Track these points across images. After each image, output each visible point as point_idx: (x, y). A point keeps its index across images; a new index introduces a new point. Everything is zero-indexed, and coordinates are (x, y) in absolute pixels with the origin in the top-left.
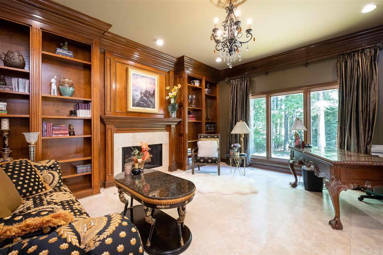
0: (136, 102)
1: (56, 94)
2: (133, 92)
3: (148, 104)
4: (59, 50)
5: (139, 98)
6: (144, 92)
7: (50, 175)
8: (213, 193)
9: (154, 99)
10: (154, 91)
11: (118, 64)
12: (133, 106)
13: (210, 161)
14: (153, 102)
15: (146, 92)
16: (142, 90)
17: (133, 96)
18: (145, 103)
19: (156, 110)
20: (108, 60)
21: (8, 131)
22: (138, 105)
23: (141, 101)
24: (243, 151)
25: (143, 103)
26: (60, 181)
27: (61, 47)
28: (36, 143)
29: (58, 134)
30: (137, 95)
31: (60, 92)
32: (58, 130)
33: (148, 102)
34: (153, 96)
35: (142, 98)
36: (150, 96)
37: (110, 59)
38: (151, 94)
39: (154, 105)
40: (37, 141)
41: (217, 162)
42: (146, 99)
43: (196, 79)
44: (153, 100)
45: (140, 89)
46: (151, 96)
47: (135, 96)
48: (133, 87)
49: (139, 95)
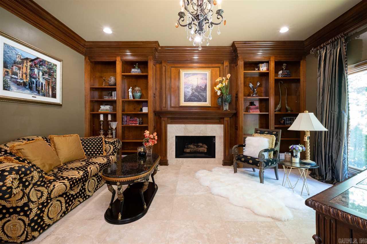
0: (187, 98)
1: (132, 99)
2: (184, 89)
3: (199, 98)
4: (133, 70)
5: (190, 93)
6: (195, 88)
7: (109, 147)
8: (224, 197)
9: (206, 93)
10: (206, 86)
11: (172, 69)
12: (185, 101)
13: (251, 161)
14: (205, 96)
15: (198, 87)
16: (193, 86)
17: (185, 93)
18: (196, 98)
19: (208, 103)
20: (164, 68)
21: (103, 121)
22: (190, 100)
23: (192, 96)
24: (309, 158)
25: (194, 98)
26: (113, 152)
27: (134, 68)
28: (116, 128)
29: (132, 123)
30: (188, 92)
31: (134, 97)
32: (133, 121)
33: (200, 97)
34: (204, 91)
35: (193, 93)
36: (201, 91)
37: (165, 66)
38: (203, 88)
39: (206, 98)
40: (117, 127)
41: (258, 164)
42: (197, 94)
43: (262, 62)
44: (204, 94)
45: (191, 86)
46: (203, 91)
47: (187, 92)
48: (184, 85)
49: (191, 91)
